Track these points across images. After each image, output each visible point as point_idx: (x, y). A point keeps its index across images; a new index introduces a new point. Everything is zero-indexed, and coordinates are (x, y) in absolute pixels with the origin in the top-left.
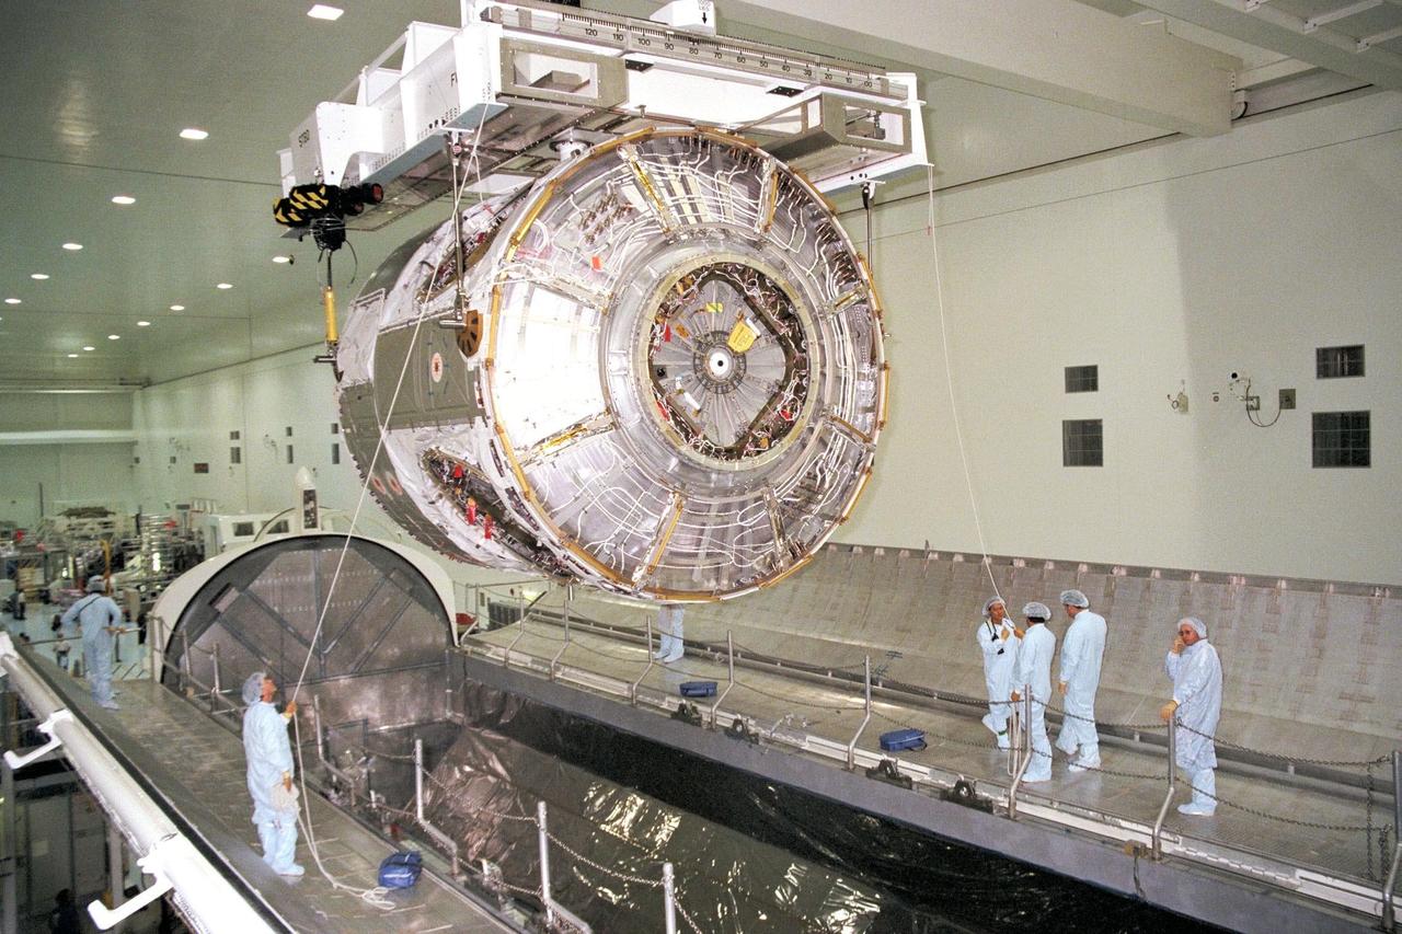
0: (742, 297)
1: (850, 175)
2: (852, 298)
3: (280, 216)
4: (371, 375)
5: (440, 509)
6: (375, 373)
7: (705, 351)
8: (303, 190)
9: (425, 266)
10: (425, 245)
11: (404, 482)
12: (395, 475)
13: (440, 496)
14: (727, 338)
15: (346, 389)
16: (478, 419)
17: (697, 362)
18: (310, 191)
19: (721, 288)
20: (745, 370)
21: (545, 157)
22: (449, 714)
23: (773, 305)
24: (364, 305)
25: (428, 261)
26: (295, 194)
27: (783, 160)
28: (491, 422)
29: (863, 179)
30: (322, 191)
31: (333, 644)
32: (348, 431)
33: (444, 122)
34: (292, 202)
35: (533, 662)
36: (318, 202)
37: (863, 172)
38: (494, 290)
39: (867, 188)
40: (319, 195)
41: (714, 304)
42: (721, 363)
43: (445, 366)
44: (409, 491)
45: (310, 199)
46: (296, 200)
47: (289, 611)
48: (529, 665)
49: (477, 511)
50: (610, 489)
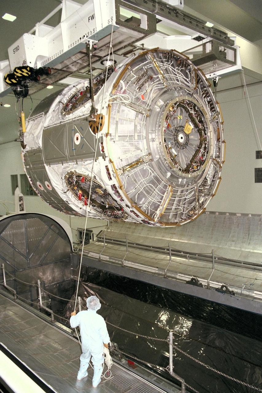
0: (188, 114)
1: (210, 74)
2: (216, 117)
3: (7, 81)
4: (41, 144)
5: (68, 194)
6: (43, 144)
7: (177, 133)
8: (20, 68)
9: (61, 103)
10: (59, 96)
11: (54, 184)
12: (50, 183)
13: (68, 190)
14: (183, 128)
15: (27, 152)
16: (101, 158)
17: (175, 137)
18: (23, 69)
19: (181, 110)
20: (189, 141)
21: (96, 68)
22: (72, 277)
23: (197, 117)
24: (33, 120)
25: (62, 101)
26: (17, 70)
27: (196, 66)
28: (107, 159)
29: (215, 76)
30: (28, 69)
31: (32, 254)
32: (28, 167)
33: (87, 37)
34: (15, 73)
35: (110, 258)
36: (27, 73)
37: (215, 73)
38: (109, 105)
39: (216, 79)
40: (27, 70)
41: (179, 116)
42: (182, 138)
43: (81, 138)
44: (56, 188)
45: (23, 72)
46: (17, 72)
47: (16, 243)
48: (108, 260)
49: (82, 195)
50: (147, 185)
